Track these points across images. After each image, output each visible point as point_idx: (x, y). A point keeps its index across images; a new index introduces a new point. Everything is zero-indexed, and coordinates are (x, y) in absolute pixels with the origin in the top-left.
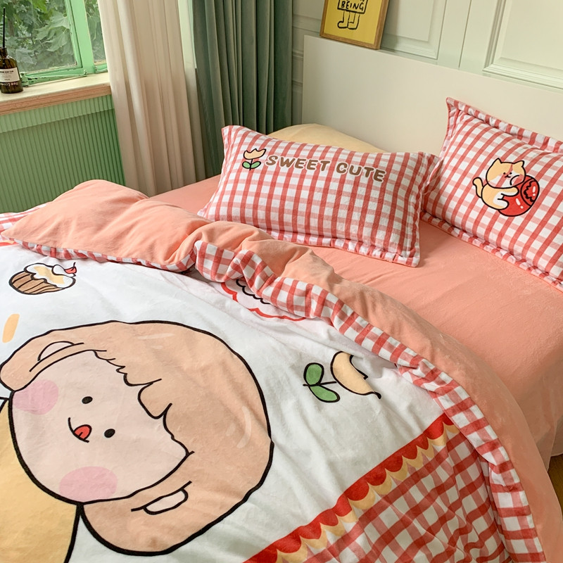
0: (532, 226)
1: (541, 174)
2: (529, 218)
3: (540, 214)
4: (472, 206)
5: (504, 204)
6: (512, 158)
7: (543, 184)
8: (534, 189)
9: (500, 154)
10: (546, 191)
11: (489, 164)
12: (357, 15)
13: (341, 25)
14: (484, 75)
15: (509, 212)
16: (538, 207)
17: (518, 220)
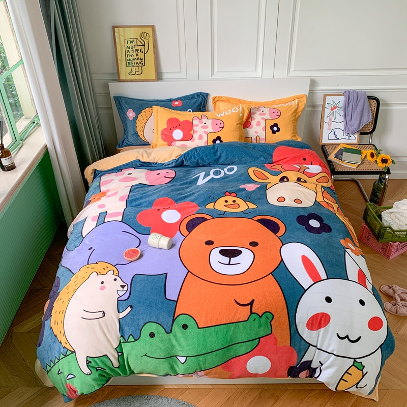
12: (140, 67)
13: (131, 74)
14: (212, 80)
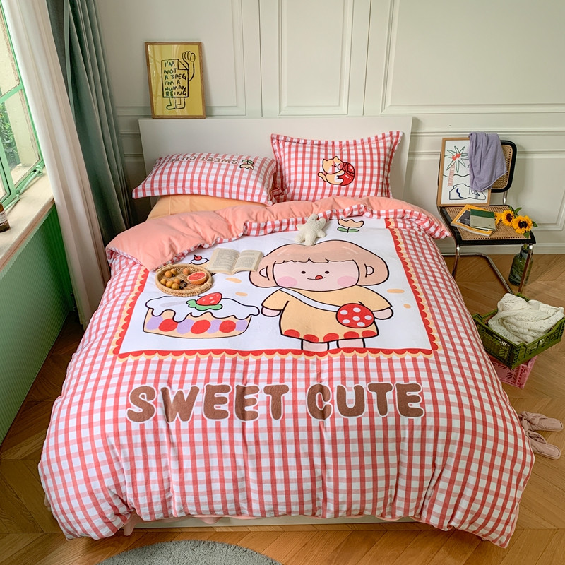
0: (359, 186)
1: (349, 159)
2: (356, 182)
3: (360, 178)
4: (324, 188)
5: (341, 181)
6: (330, 157)
7: (353, 164)
8: (351, 168)
9: (322, 156)
10: (357, 167)
11: (321, 163)
12: (183, 99)
13: (169, 107)
14: (280, 118)
15: (346, 183)
16: (357, 175)
17: (352, 185)
